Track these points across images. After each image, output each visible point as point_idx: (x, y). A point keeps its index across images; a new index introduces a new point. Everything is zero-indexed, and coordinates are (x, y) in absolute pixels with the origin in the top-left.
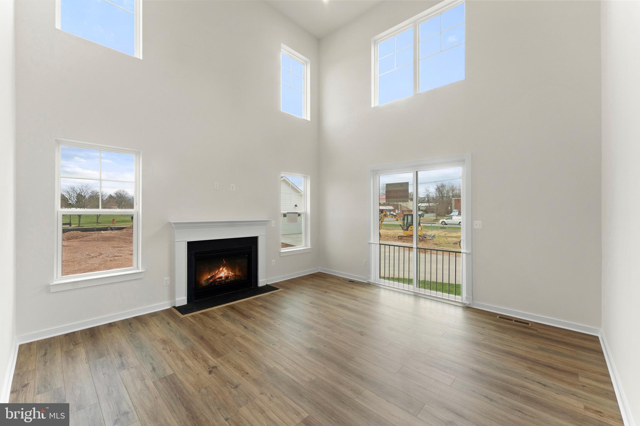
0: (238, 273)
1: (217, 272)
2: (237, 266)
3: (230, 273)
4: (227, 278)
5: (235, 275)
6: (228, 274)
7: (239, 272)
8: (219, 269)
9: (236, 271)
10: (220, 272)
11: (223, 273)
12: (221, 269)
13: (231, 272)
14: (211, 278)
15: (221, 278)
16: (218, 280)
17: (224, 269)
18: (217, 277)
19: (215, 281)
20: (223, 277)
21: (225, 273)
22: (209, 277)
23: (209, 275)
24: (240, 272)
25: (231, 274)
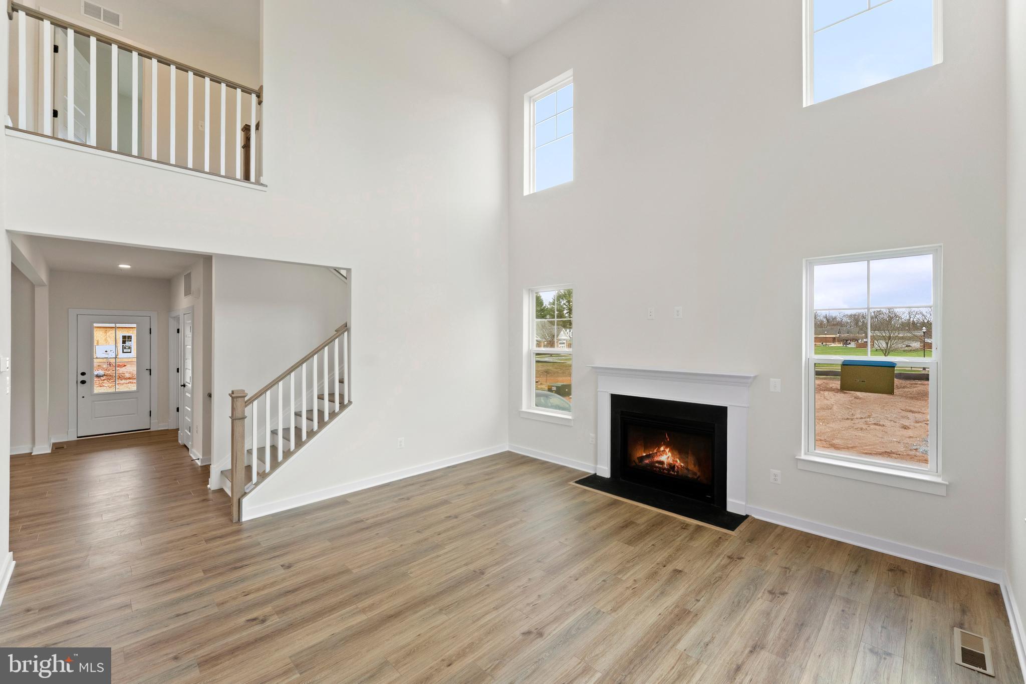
0: (693, 466)
1: (655, 451)
2: (690, 452)
3: (677, 461)
4: (672, 467)
5: (687, 469)
6: (673, 461)
7: (695, 466)
8: (659, 448)
9: (689, 461)
10: (661, 453)
11: (666, 457)
12: (662, 449)
13: (680, 460)
14: (648, 456)
15: (662, 463)
16: (657, 465)
17: (667, 450)
18: (656, 459)
19: (652, 464)
20: (666, 463)
21: (669, 457)
22: (644, 455)
23: (645, 452)
24: (697, 466)
25: (679, 463)
